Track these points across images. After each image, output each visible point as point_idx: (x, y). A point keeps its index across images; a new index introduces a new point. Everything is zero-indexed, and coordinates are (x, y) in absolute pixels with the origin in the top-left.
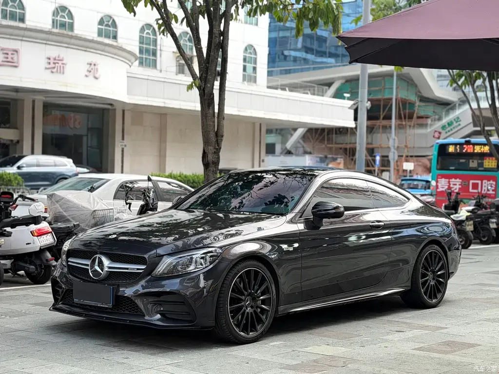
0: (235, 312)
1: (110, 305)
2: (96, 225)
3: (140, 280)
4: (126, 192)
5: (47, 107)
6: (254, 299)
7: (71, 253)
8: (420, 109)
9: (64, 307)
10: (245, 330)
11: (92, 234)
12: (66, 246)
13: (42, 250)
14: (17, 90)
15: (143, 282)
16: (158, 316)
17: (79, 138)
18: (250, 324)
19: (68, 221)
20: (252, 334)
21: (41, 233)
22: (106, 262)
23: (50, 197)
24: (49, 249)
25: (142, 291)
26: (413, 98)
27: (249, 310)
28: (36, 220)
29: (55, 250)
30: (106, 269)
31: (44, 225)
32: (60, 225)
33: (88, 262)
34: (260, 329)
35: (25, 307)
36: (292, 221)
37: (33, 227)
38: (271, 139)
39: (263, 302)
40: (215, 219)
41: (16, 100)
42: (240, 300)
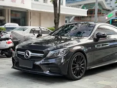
0: (74, 70)
1: (32, 68)
2: (25, 40)
3: (42, 59)
4: (33, 31)
5: (12, 11)
6: (79, 65)
7: (18, 50)
8: (103, 12)
9: (16, 67)
10: (77, 75)
11: (24, 43)
12: (17, 47)
13: (10, 48)
14: (4, 7)
15: (43, 60)
16: (48, 71)
17: (19, 19)
18: (78, 73)
19: (17, 39)
20: (79, 77)
21: (9, 43)
22: (30, 53)
23: (12, 32)
24: (12, 47)
25: (42, 63)
26: (101, 9)
27: (78, 69)
28: (8, 39)
29: (13, 48)
30: (30, 55)
31: (10, 40)
32: (15, 40)
33: (24, 53)
34: (81, 75)
35: (4, 66)
36: (90, 39)
37: (7, 41)
38: (66, 19)
39: (82, 66)
40: (58, 39)
41: (4, 10)
42: (75, 66)
